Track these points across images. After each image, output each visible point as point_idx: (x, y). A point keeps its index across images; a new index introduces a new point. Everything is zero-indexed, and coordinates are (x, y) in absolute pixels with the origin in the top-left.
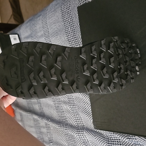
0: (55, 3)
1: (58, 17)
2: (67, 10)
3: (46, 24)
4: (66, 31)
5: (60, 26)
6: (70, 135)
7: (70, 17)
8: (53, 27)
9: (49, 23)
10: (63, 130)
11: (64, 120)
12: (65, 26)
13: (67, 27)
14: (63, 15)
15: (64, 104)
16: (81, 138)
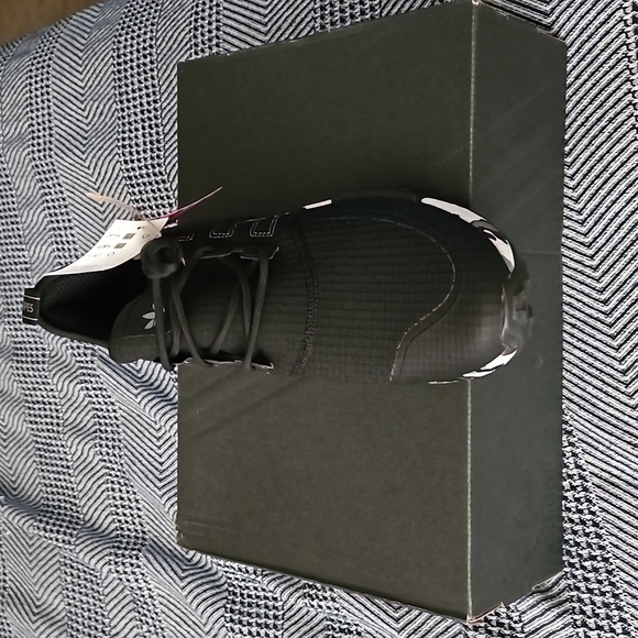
0: (94, 17)
1: (99, 79)
2: (138, 59)
3: (42, 94)
4: (124, 139)
5: (101, 114)
6: (80, 567)
7: (147, 87)
8: (72, 113)
9: (55, 94)
10: (55, 543)
11: (65, 501)
12: (124, 118)
13: (130, 123)
14: (119, 72)
15: (74, 436)
16: (127, 584)
